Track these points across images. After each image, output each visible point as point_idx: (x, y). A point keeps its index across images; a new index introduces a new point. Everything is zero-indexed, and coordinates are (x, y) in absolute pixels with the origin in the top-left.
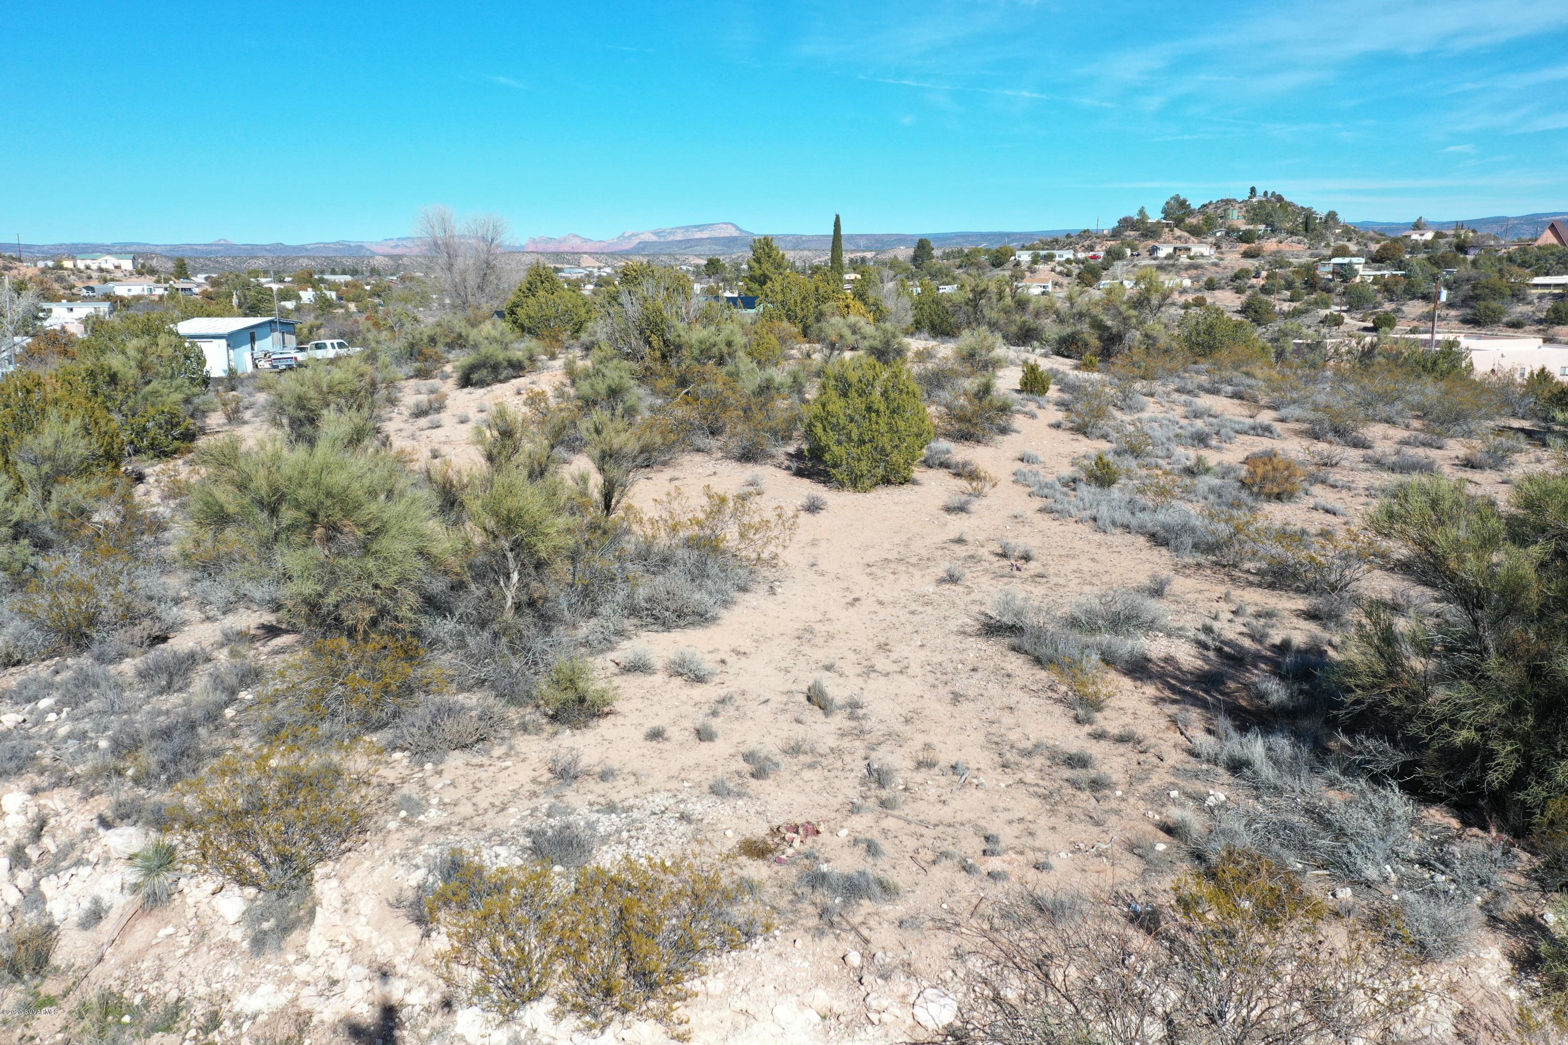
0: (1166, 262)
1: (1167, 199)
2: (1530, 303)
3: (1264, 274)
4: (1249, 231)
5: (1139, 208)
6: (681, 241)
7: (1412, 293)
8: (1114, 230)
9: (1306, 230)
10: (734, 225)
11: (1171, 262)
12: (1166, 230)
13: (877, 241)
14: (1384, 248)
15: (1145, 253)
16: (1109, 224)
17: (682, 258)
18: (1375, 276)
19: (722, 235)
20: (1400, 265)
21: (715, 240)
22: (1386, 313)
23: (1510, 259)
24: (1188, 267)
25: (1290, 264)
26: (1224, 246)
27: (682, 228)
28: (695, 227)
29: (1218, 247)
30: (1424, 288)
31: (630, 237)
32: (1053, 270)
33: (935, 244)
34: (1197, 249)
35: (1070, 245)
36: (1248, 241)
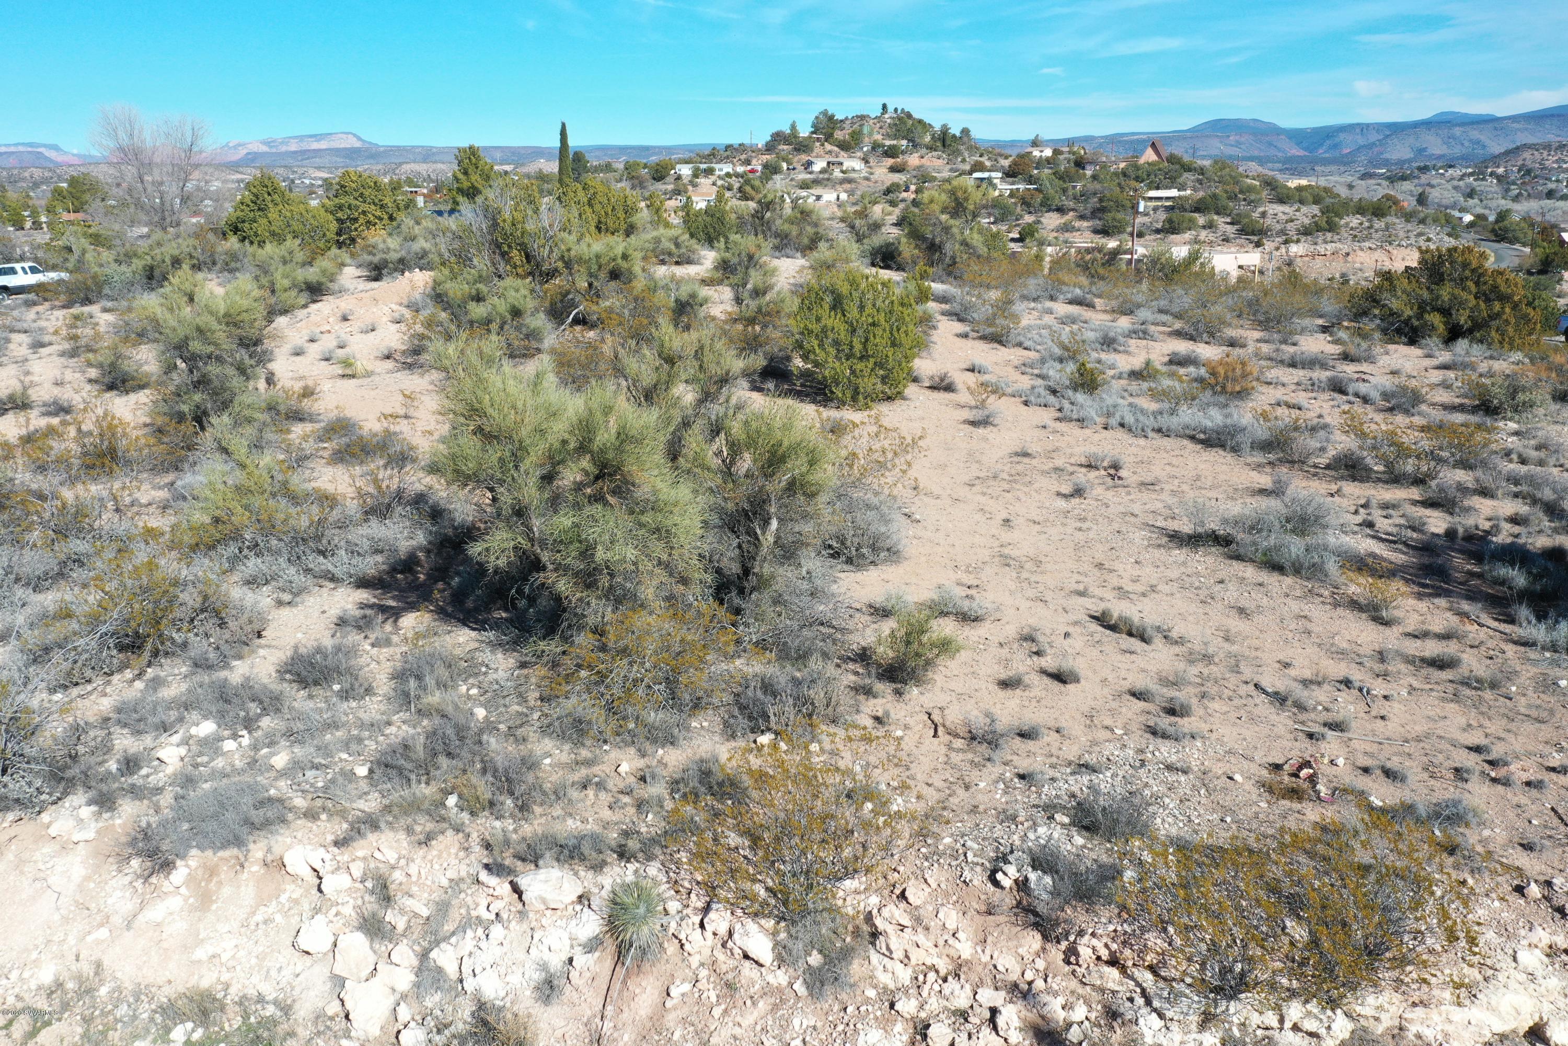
0: (821, 176)
1: (816, 114)
3: (913, 188)
4: (894, 146)
5: (790, 122)
6: (295, 152)
7: (1048, 206)
8: (767, 144)
9: (944, 146)
10: (358, 136)
11: (826, 176)
12: (817, 144)
13: (513, 153)
14: (1015, 163)
15: (800, 168)
16: (761, 140)
17: (300, 171)
18: (1011, 190)
19: (342, 146)
21: (336, 152)
22: (1029, 225)
23: (1124, 174)
24: (843, 181)
25: (935, 179)
26: (871, 160)
27: (296, 137)
28: (311, 136)
29: (867, 162)
30: (1056, 202)
31: (235, 147)
32: (714, 184)
33: (588, 157)
34: (848, 164)
35: (726, 159)
36: (893, 156)
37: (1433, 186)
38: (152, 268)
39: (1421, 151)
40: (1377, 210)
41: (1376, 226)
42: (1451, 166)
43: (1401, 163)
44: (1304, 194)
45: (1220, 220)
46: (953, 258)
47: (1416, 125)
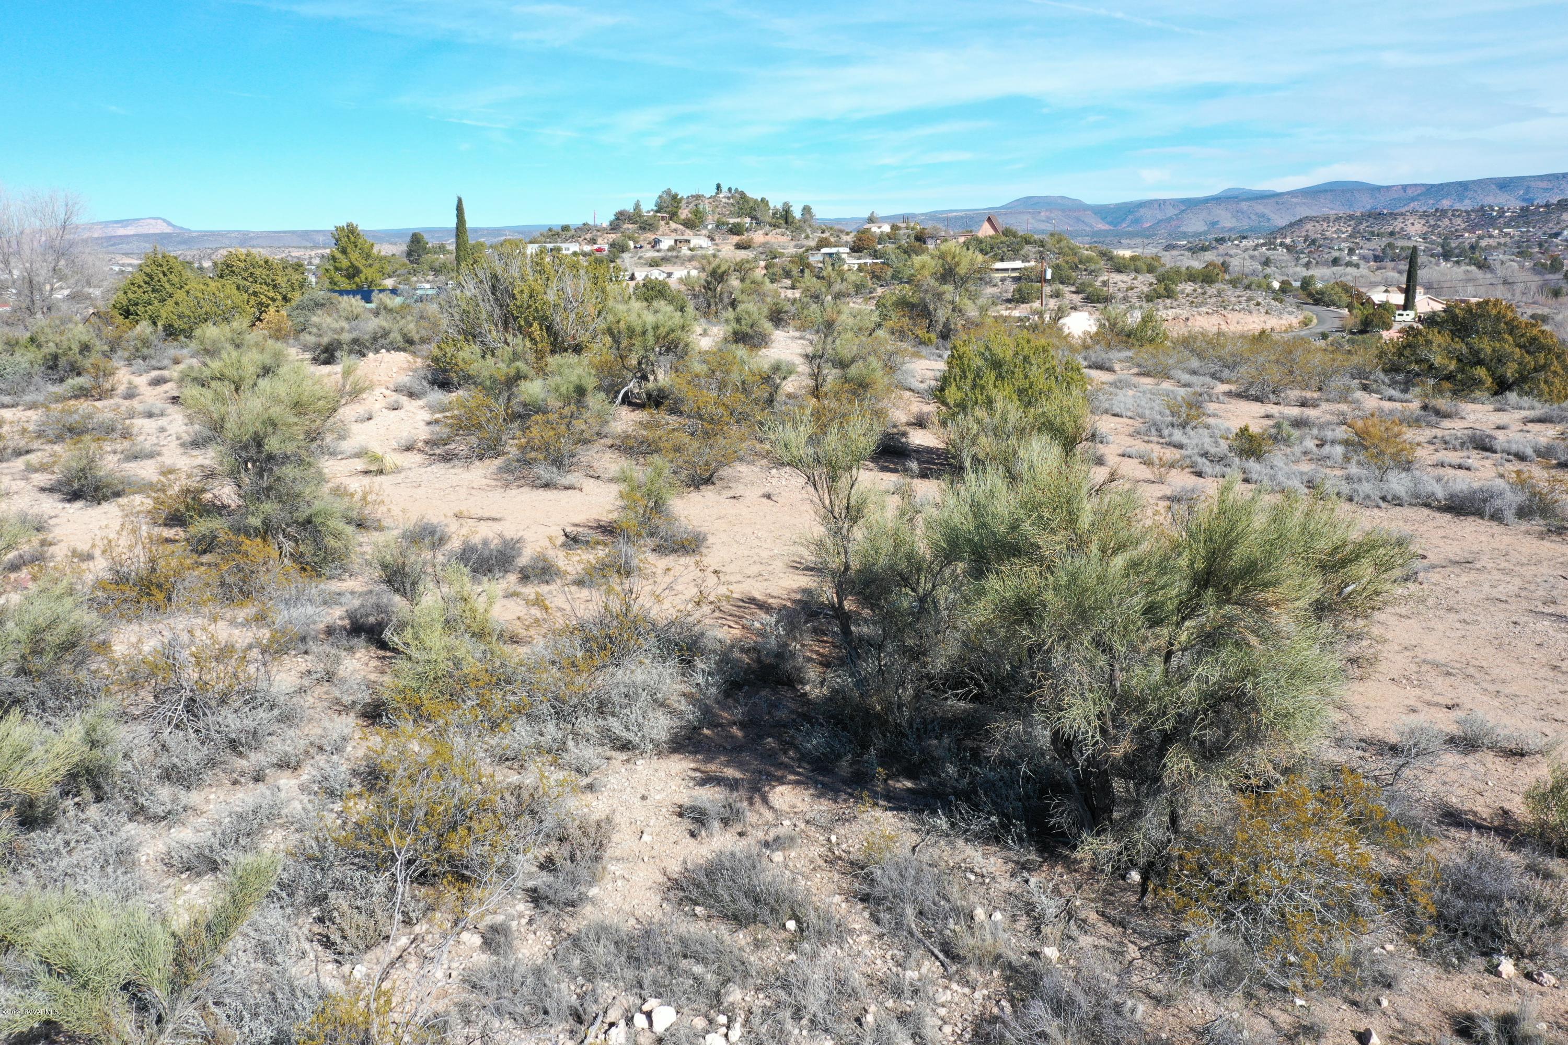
0: (670, 254)
1: (660, 193)
2: (995, 286)
3: (762, 264)
4: (739, 224)
5: (635, 201)
8: (611, 223)
9: (787, 223)
10: (164, 220)
11: (674, 254)
12: (662, 223)
14: (857, 239)
15: (647, 246)
16: (605, 220)
17: (108, 258)
18: (860, 265)
19: (151, 231)
20: (875, 254)
21: (145, 237)
24: (691, 259)
25: (782, 255)
26: (716, 238)
27: (101, 223)
28: (116, 222)
29: (712, 239)
33: (426, 237)
34: (696, 241)
35: (573, 238)
36: (738, 233)
37: (1231, 256)
38: (55, 357)
39: (1214, 224)
40: (1206, 277)
41: (1209, 293)
42: (1244, 238)
43: (1197, 235)
44: (1138, 263)
45: (1065, 289)
46: (946, 325)
47: (1206, 200)
